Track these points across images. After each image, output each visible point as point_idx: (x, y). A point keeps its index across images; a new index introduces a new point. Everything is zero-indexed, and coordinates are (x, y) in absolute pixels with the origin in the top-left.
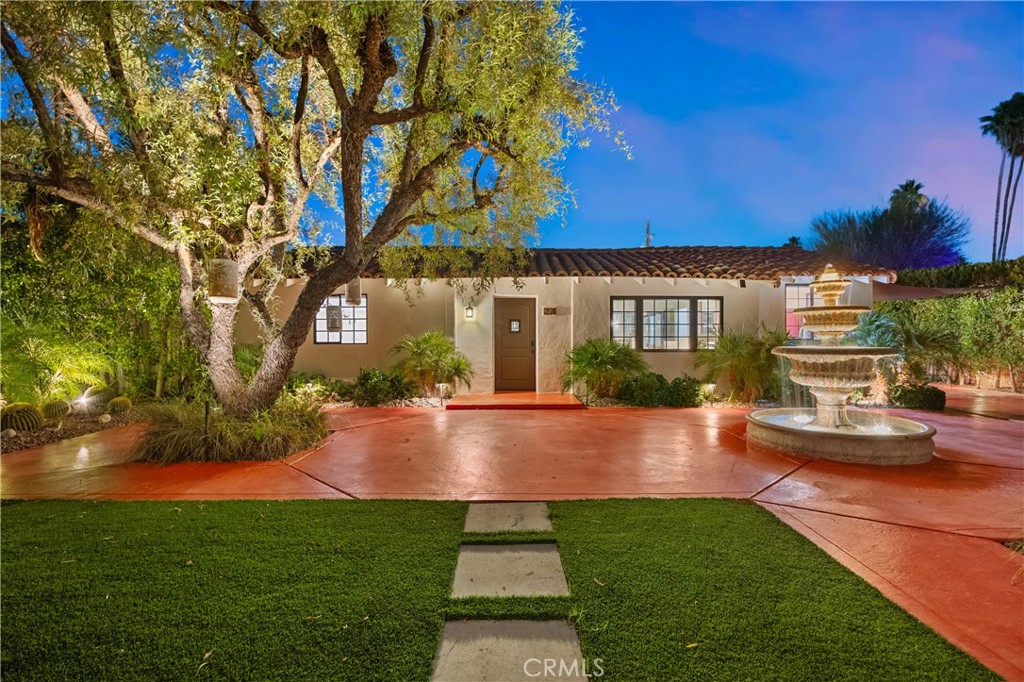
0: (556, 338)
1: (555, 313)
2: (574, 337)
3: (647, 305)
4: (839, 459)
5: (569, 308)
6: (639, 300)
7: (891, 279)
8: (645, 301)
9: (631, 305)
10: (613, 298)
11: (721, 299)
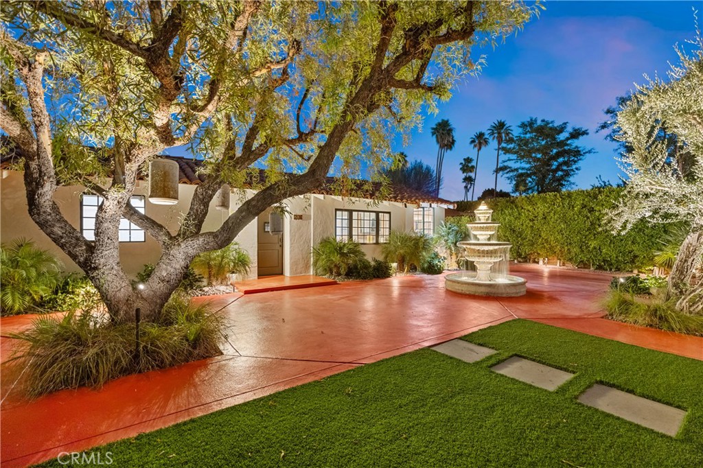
0: (302, 236)
1: (301, 219)
2: (314, 236)
3: (355, 214)
4: (504, 296)
5: (310, 216)
6: (350, 212)
7: (454, 207)
8: (354, 213)
9: (346, 215)
10: (336, 210)
11: (389, 213)
